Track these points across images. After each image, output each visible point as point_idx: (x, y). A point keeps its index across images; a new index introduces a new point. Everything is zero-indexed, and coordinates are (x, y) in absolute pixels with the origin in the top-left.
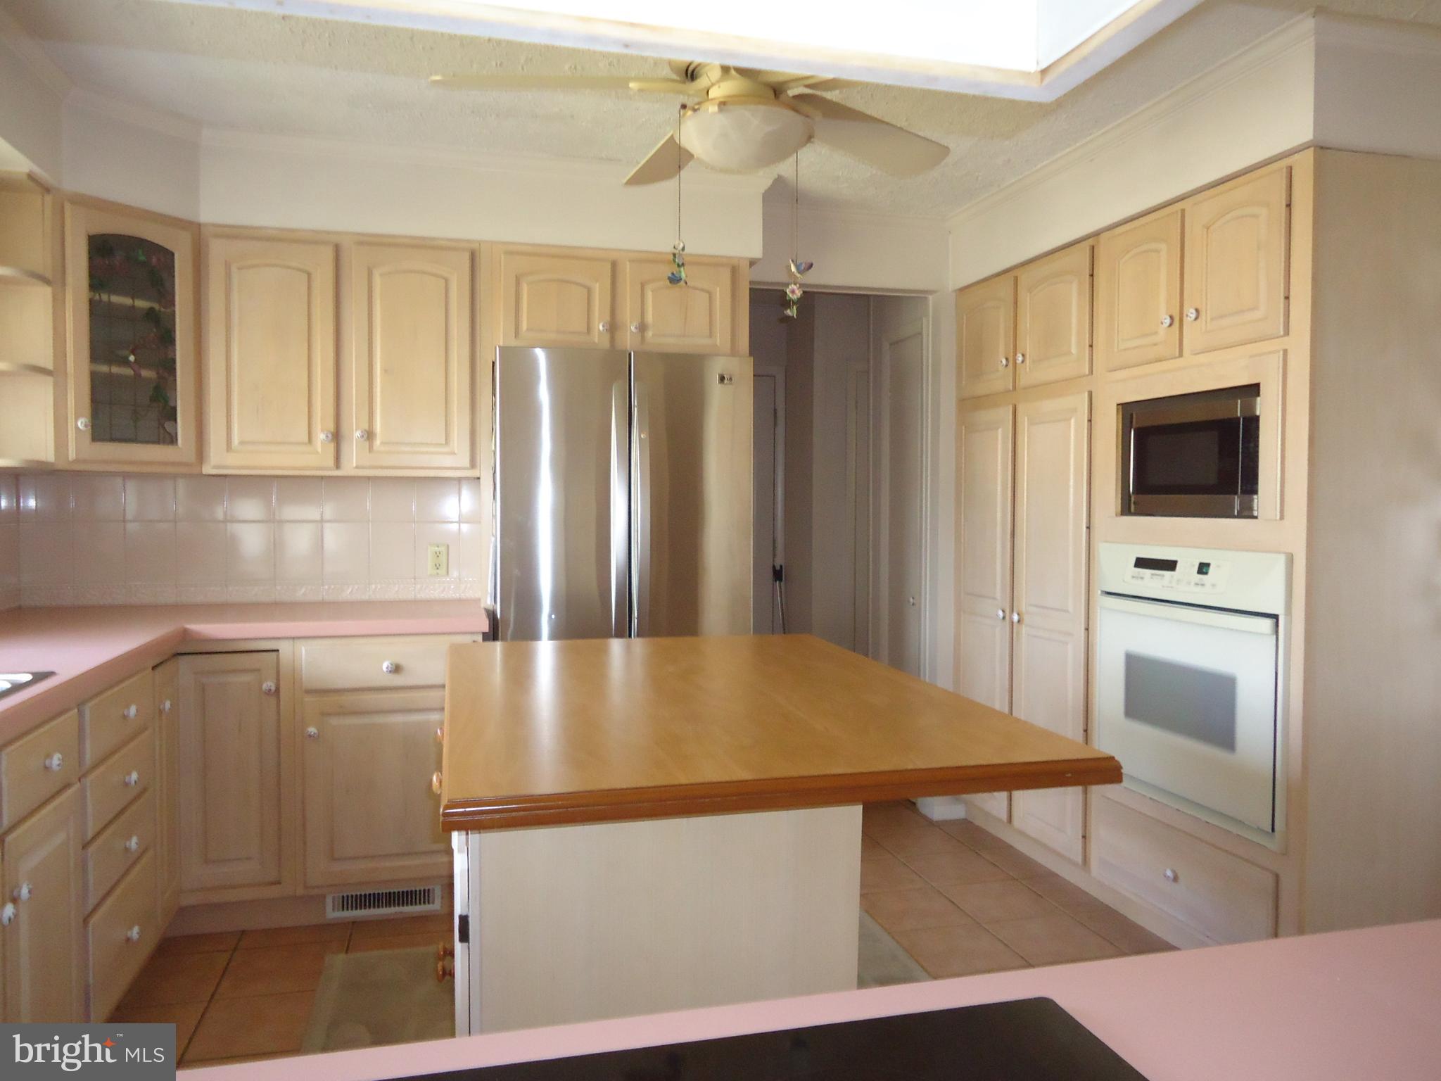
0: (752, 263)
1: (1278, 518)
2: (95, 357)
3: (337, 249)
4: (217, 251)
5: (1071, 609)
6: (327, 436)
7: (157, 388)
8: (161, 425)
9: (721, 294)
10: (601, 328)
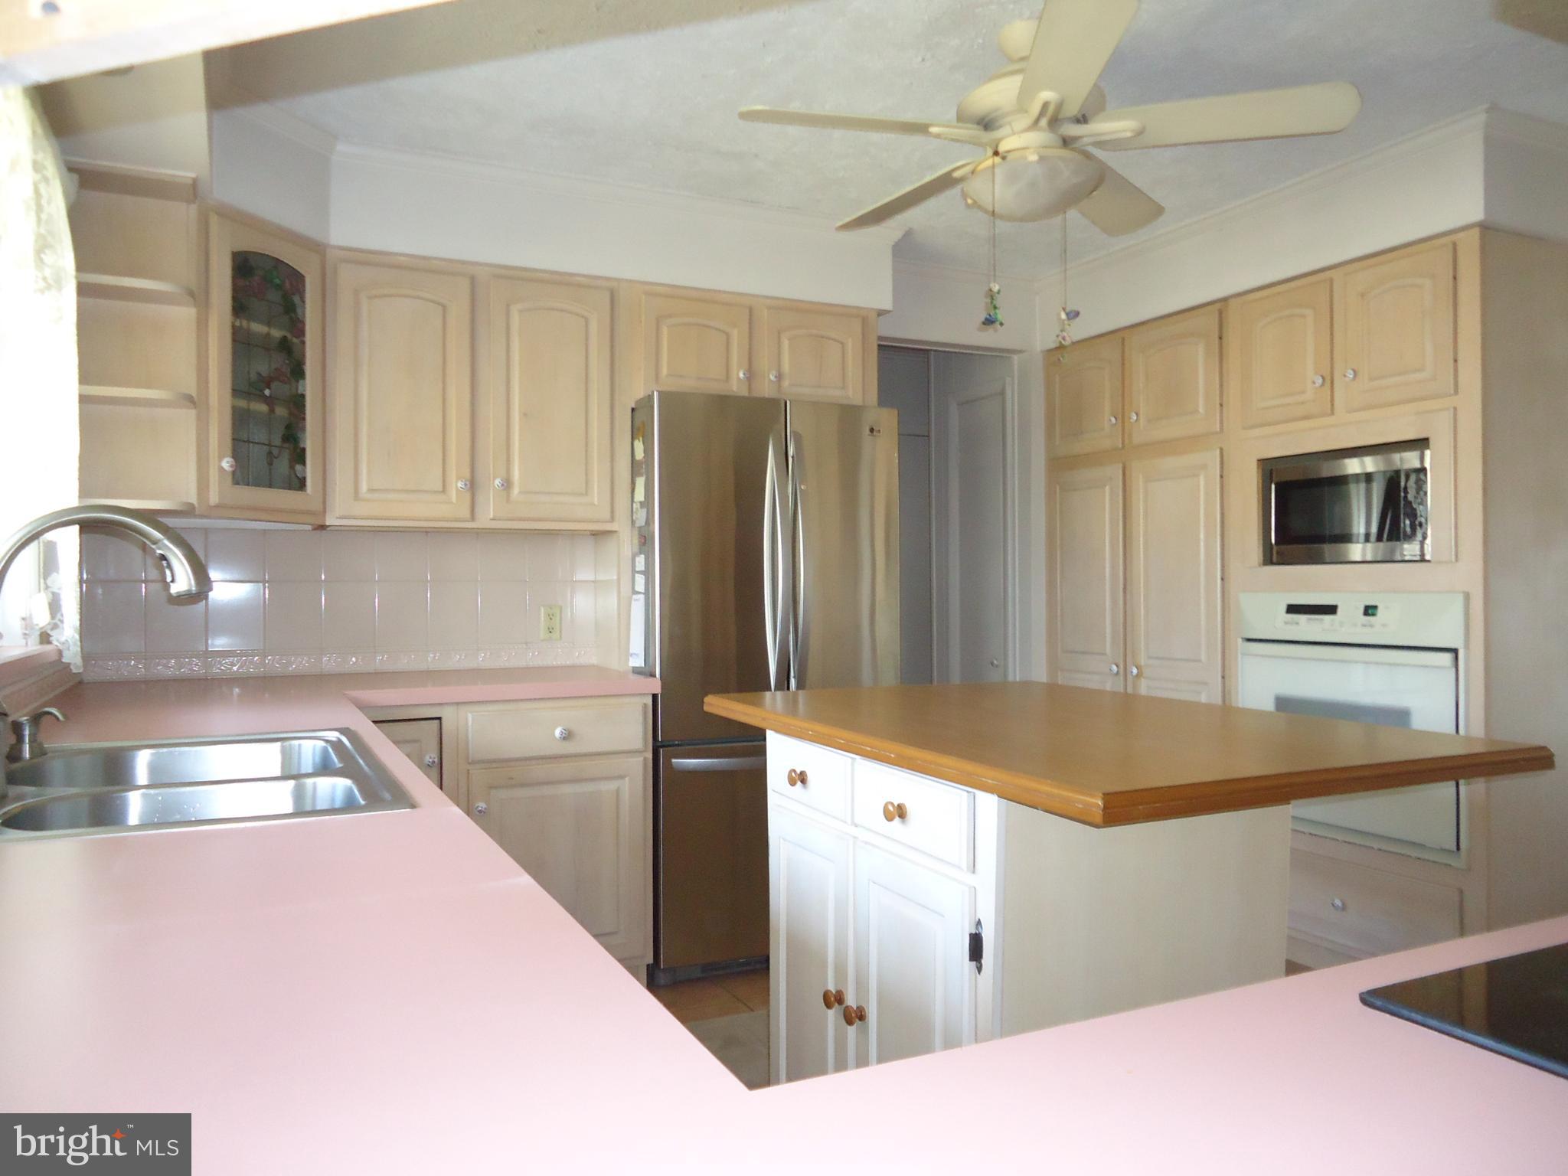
0: (881, 313)
1: (1454, 560)
2: (236, 392)
3: (473, 280)
4: (347, 277)
5: (1203, 657)
6: (466, 485)
7: (288, 427)
8: (292, 467)
9: (852, 345)
10: (741, 375)
